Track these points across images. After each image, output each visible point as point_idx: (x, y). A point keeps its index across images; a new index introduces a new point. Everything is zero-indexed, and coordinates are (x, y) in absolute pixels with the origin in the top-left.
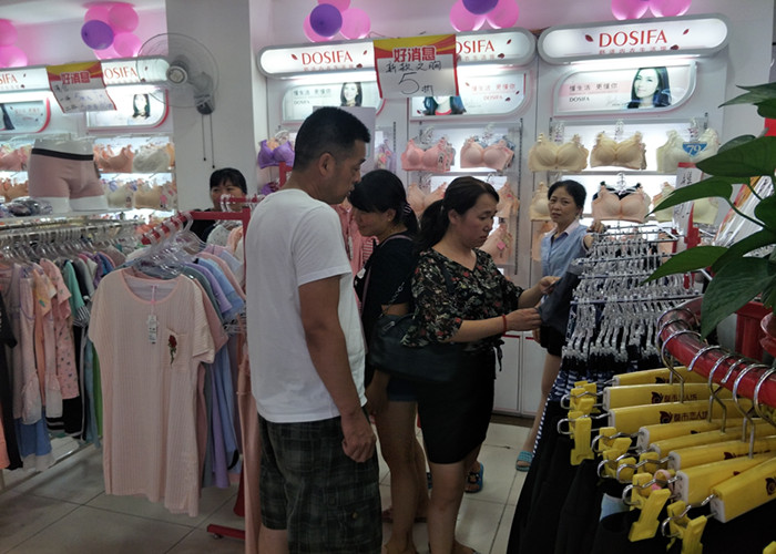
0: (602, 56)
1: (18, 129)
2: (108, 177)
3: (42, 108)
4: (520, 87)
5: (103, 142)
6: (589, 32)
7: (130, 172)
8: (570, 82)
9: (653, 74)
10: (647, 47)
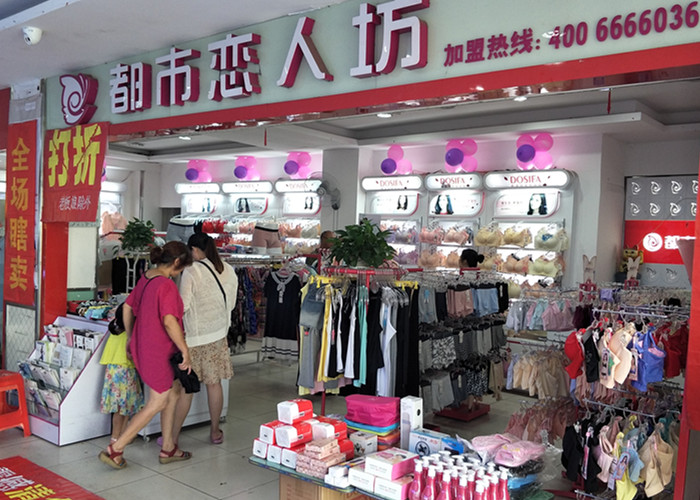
0: (512, 188)
1: (252, 212)
2: (289, 239)
3: (264, 202)
4: (478, 201)
5: (289, 221)
6: (506, 175)
7: (299, 237)
8: (501, 200)
9: (539, 198)
10: (533, 185)
